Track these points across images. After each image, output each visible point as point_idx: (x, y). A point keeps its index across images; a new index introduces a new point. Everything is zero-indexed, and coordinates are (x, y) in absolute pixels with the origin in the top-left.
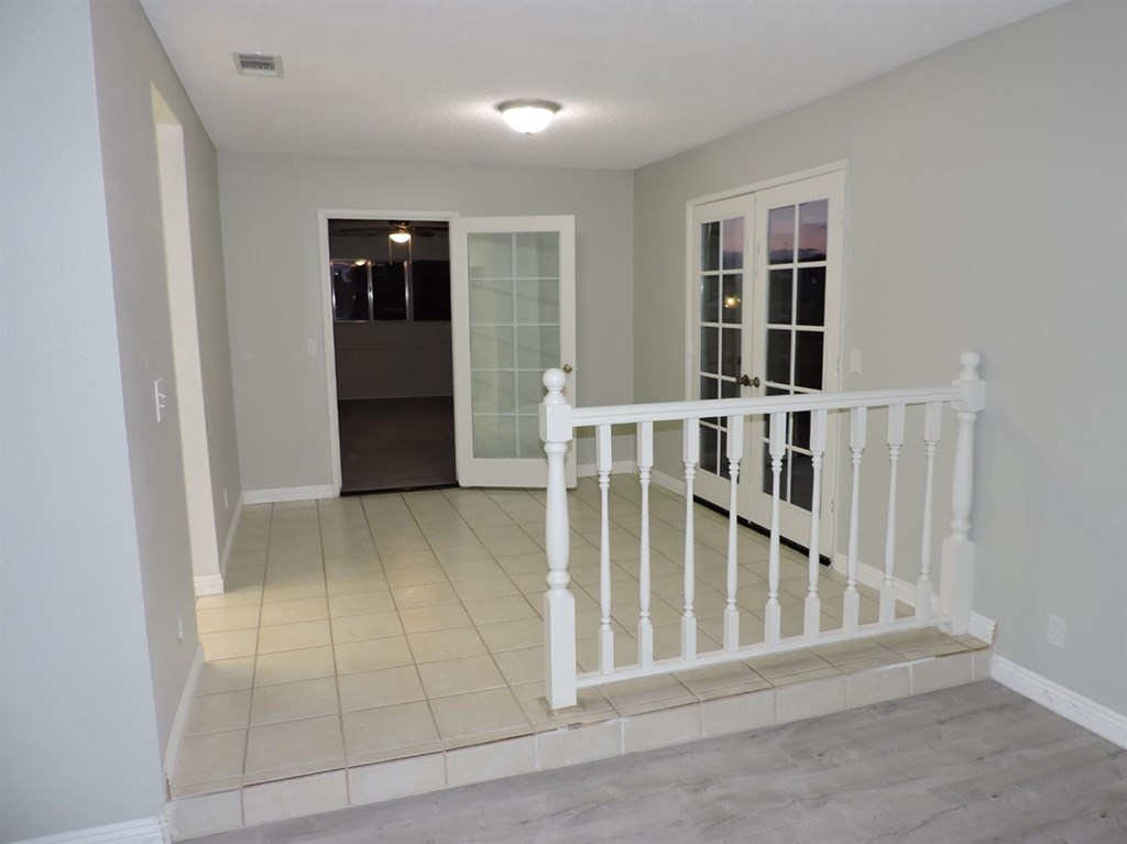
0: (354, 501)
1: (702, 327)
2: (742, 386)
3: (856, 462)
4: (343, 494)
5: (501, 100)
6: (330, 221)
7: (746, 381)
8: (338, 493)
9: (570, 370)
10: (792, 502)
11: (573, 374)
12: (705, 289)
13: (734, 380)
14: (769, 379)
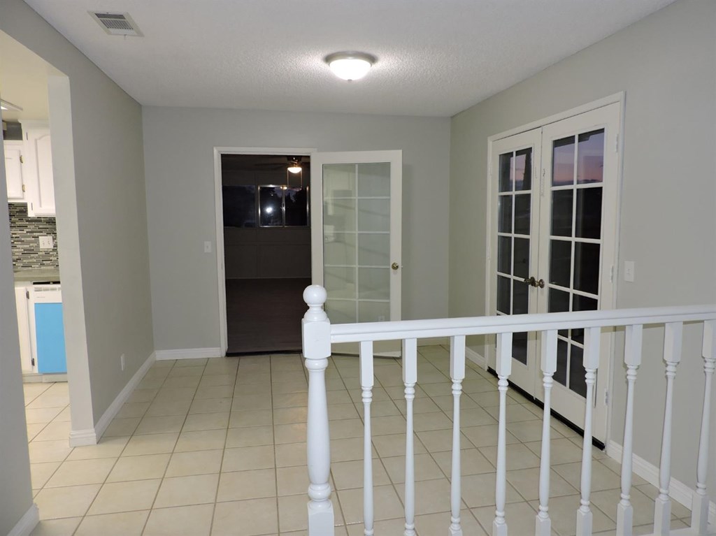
0: (235, 360)
1: (499, 236)
2: (530, 286)
3: (631, 378)
4: (228, 355)
5: (327, 53)
6: (223, 156)
7: (533, 282)
8: (224, 354)
9: (397, 267)
10: (570, 388)
11: (399, 270)
12: (502, 206)
13: (522, 280)
14: (551, 281)
